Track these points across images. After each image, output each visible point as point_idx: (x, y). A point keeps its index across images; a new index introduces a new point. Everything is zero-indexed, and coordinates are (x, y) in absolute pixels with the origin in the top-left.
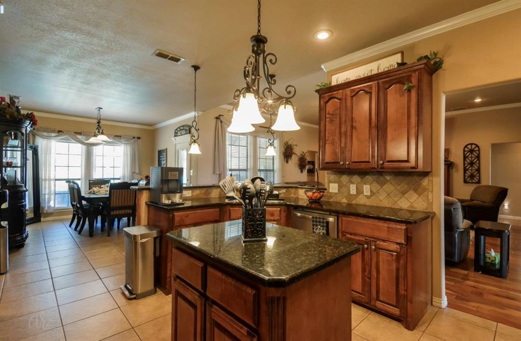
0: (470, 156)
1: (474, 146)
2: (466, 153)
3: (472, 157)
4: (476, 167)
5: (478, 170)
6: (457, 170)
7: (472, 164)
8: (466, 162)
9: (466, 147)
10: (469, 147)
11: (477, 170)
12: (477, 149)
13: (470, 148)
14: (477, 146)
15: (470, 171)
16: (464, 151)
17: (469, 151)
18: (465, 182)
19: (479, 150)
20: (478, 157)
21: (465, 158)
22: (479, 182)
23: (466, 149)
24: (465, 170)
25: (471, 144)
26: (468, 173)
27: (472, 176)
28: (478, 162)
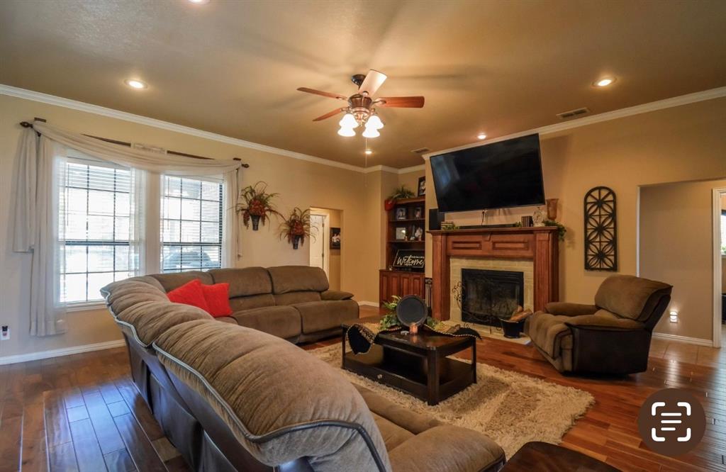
0: (597, 213)
1: (604, 193)
2: (589, 206)
3: (600, 216)
4: (608, 235)
5: (614, 242)
6: (572, 243)
7: (600, 229)
8: (589, 226)
9: (589, 194)
10: (596, 194)
11: (610, 243)
12: (610, 198)
13: (598, 197)
14: (611, 192)
15: (597, 244)
16: (586, 203)
17: (595, 204)
18: (588, 267)
19: (614, 201)
20: (613, 215)
21: (587, 217)
22: (615, 268)
23: (590, 199)
24: (588, 242)
25: (600, 188)
26: (594, 249)
27: (601, 256)
28: (612, 226)
